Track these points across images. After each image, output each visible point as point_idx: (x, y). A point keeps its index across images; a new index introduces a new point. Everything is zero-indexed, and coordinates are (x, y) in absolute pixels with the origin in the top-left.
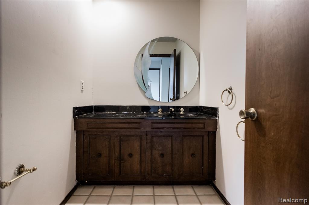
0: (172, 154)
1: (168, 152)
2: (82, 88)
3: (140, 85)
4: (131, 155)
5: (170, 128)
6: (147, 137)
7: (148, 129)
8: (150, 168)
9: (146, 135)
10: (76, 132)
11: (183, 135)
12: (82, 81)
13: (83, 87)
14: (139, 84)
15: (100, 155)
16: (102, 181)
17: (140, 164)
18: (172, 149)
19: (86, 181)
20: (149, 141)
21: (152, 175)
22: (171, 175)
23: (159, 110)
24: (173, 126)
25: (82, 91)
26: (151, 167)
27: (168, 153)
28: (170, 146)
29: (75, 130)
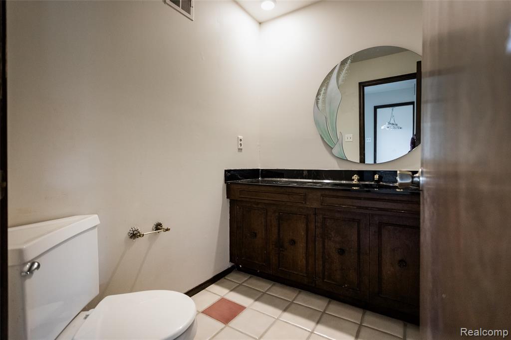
0: (359, 252)
1: (351, 248)
2: (239, 146)
3: (324, 137)
4: (293, 242)
5: (353, 206)
6: (316, 218)
7: (315, 205)
8: (321, 268)
9: (315, 214)
10: (229, 201)
11: (379, 222)
12: (239, 137)
13: (241, 144)
14: (322, 136)
15: (255, 235)
16: (258, 271)
17: (306, 258)
18: (359, 245)
19: (241, 266)
20: (319, 225)
21: (325, 280)
22: (358, 289)
23: (353, 178)
24: (359, 205)
25: (240, 150)
26: (324, 267)
27: (352, 250)
28: (354, 237)
29: (227, 198)
